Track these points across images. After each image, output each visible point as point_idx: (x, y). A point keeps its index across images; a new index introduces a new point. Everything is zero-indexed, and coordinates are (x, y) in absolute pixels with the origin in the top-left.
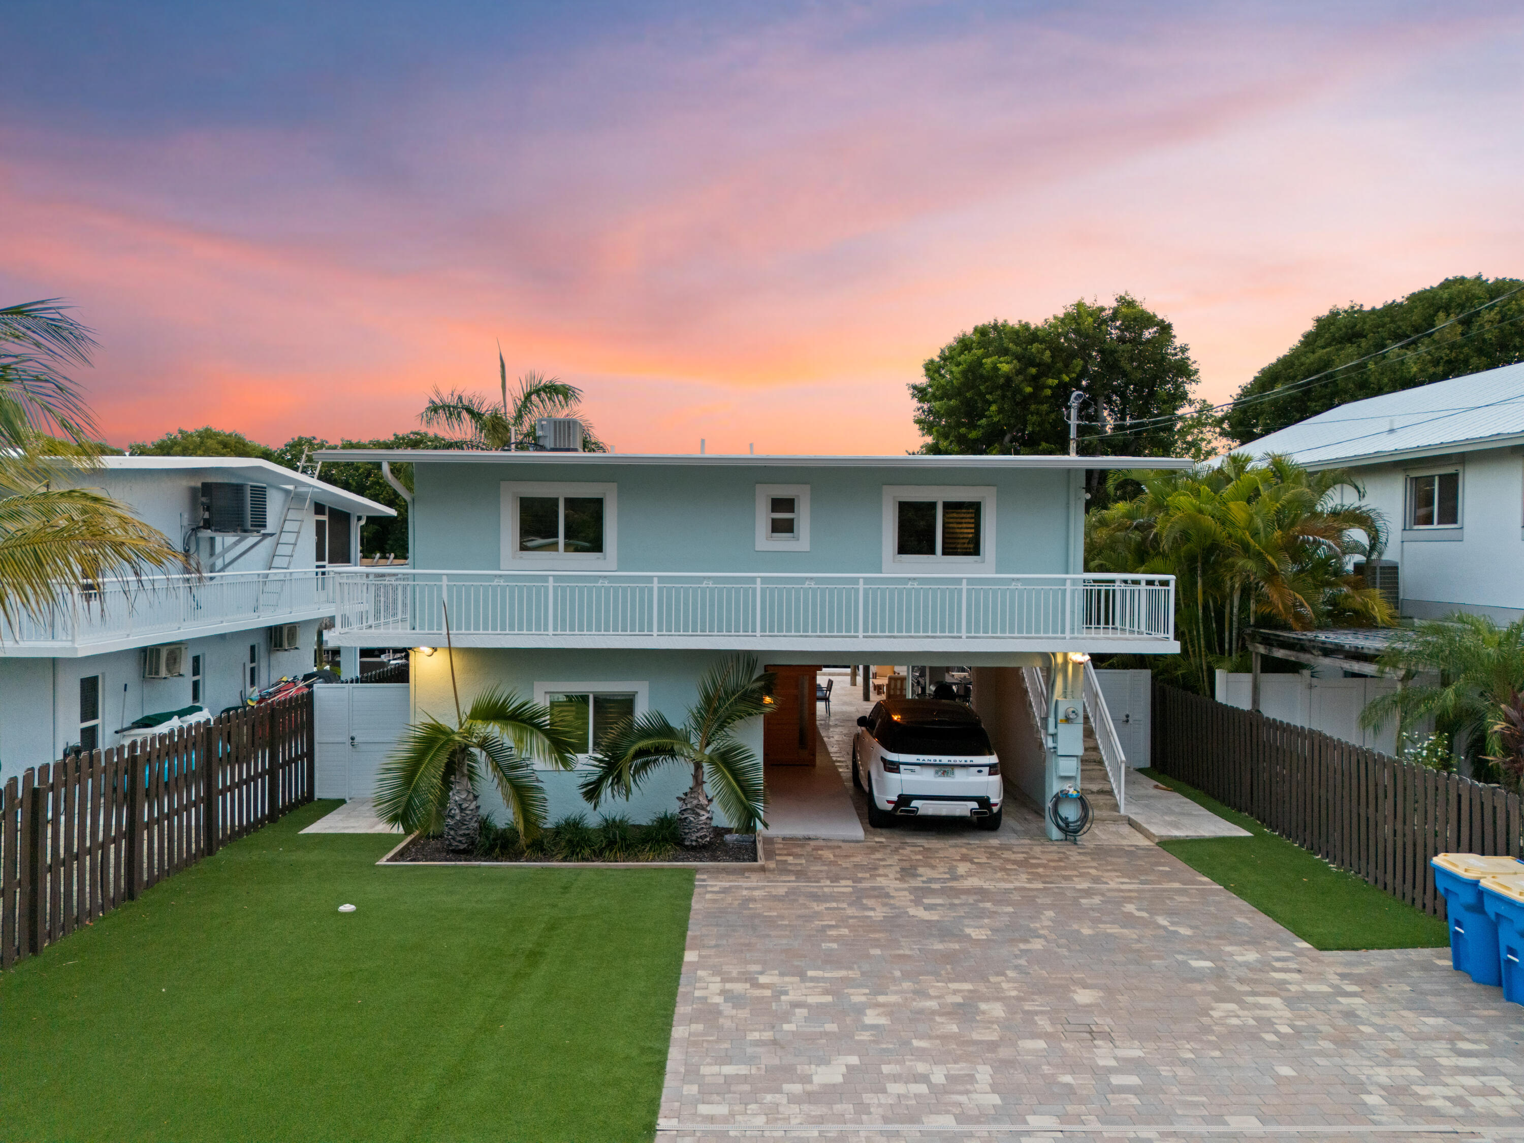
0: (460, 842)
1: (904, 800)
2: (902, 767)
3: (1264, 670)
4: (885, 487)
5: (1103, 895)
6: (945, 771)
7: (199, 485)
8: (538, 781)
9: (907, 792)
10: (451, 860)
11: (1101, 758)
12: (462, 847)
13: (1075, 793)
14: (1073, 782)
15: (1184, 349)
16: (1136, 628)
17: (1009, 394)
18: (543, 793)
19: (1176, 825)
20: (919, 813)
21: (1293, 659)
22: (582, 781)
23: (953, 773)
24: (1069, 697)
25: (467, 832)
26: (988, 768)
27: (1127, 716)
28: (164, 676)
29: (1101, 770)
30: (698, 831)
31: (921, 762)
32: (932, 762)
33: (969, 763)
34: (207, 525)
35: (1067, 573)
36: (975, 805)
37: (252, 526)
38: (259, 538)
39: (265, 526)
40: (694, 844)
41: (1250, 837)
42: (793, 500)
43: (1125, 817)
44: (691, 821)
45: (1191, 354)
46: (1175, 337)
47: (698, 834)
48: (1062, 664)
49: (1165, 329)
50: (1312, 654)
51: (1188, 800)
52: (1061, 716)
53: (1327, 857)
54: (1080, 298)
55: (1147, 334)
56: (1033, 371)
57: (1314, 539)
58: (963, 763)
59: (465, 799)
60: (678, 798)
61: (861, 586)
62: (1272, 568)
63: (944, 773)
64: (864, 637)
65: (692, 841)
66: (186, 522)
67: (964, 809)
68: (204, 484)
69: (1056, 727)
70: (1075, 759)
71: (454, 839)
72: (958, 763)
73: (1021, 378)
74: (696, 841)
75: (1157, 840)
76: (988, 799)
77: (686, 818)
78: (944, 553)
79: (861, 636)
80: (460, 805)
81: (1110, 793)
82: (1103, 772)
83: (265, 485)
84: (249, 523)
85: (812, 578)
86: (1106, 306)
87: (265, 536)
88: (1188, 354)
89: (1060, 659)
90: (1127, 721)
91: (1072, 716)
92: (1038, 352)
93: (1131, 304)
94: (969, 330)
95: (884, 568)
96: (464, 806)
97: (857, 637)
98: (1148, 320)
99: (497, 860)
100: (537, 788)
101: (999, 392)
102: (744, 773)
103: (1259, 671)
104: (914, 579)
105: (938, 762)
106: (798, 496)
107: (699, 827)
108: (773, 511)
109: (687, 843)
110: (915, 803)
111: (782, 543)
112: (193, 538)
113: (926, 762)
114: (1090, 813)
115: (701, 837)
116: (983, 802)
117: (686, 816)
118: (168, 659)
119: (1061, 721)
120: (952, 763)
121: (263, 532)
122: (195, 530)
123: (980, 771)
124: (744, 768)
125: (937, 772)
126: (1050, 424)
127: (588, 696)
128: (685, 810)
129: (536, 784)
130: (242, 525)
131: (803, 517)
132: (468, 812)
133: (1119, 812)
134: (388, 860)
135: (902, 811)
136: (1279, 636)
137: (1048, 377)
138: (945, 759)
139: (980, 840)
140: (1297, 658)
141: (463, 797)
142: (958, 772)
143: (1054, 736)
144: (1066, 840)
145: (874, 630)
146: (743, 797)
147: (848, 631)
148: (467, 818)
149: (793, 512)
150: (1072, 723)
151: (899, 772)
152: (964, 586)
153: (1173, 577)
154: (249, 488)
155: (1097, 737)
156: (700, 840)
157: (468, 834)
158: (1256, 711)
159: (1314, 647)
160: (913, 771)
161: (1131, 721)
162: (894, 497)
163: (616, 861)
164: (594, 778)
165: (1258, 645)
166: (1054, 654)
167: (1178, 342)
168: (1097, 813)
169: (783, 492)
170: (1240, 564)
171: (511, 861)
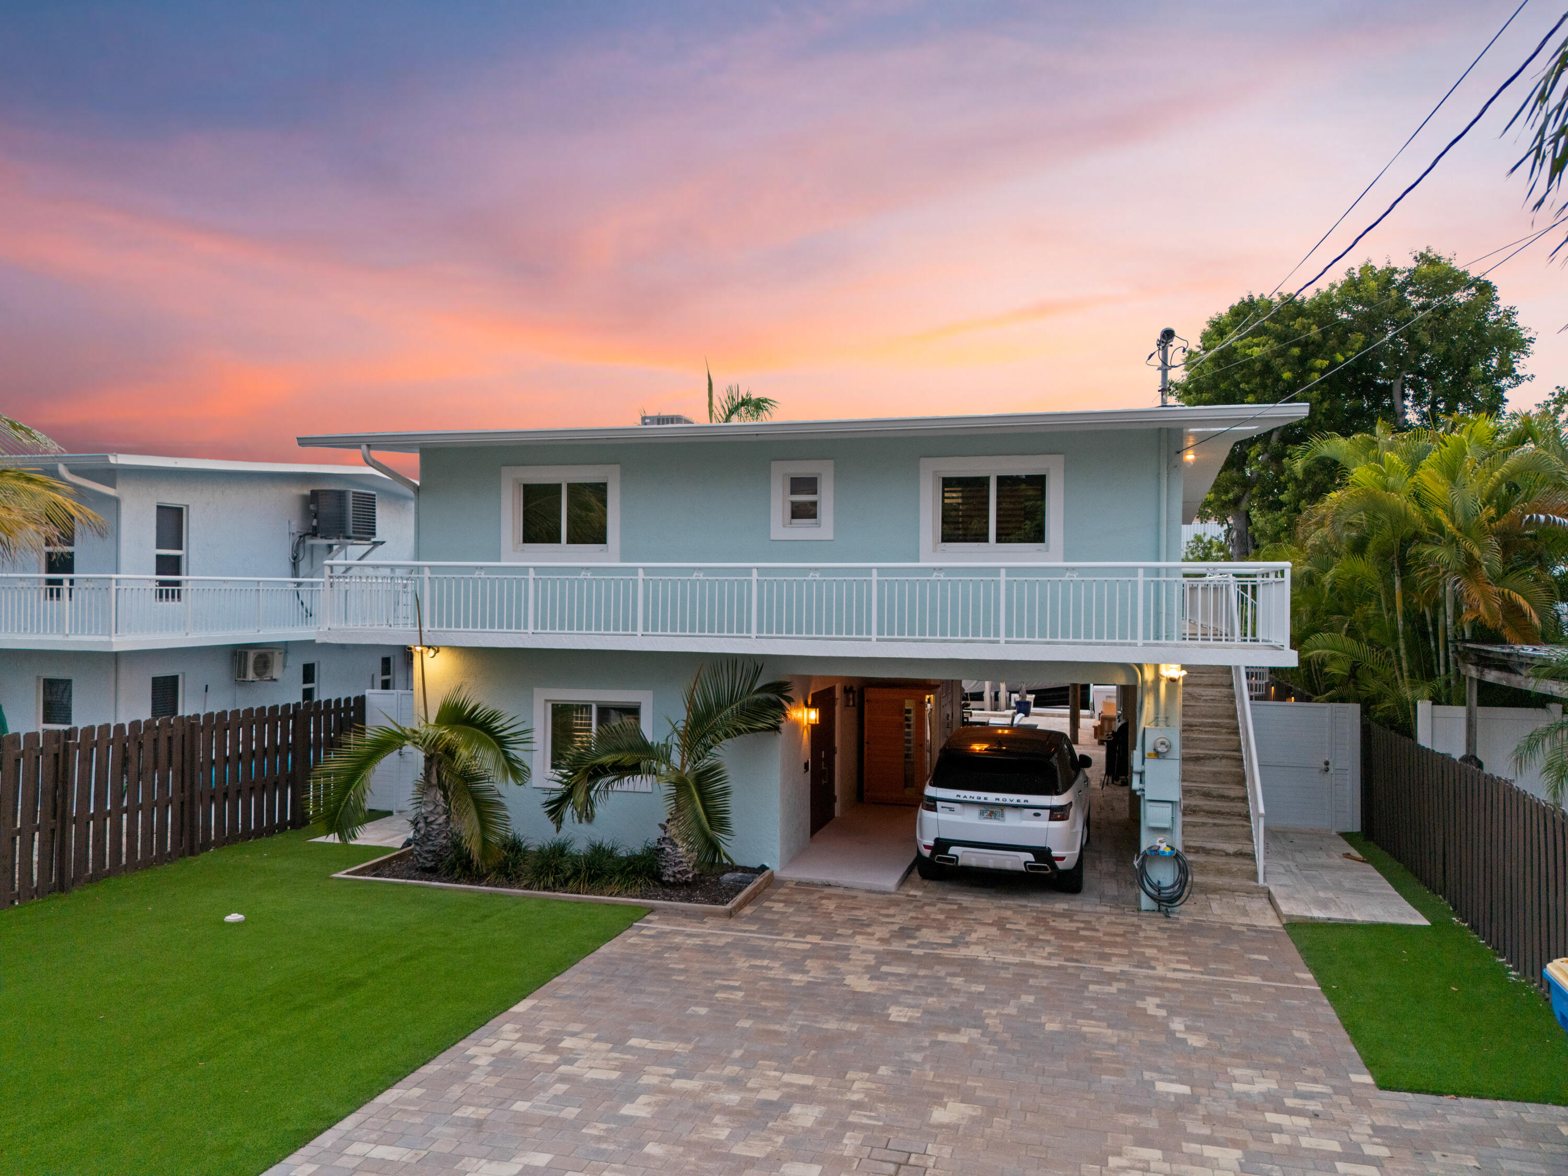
0: (425, 858)
1: (942, 845)
2: (939, 804)
3: (1482, 703)
4: (922, 459)
5: (1130, 981)
6: (992, 813)
7: (309, 493)
8: (500, 796)
9: (944, 836)
10: (414, 878)
11: (1248, 812)
12: (428, 865)
13: (1168, 850)
14: (1168, 836)
15: (1509, 314)
16: (1249, 637)
17: (1269, 382)
18: (505, 809)
19: (1324, 904)
20: (960, 863)
21: (1504, 683)
22: (545, 798)
23: (1003, 816)
24: (1162, 724)
25: (432, 848)
26: (1048, 811)
27: (1327, 763)
28: (250, 679)
29: (1243, 826)
30: (676, 864)
31: (961, 798)
32: (975, 800)
33: (1022, 803)
34: (314, 533)
35: (1158, 560)
36: (1029, 857)
37: (354, 532)
38: (371, 546)
39: (374, 534)
40: (671, 879)
41: (1425, 927)
42: (816, 479)
43: (1263, 888)
44: (668, 854)
45: (1520, 320)
46: (1497, 299)
47: (676, 869)
48: (1153, 682)
49: (1485, 288)
50: (1521, 674)
51: (1378, 875)
52: (1149, 749)
53: (1511, 962)
54: (1365, 260)
55: (1461, 297)
56: (1296, 351)
57: (1548, 518)
58: (1015, 802)
59: (431, 812)
60: (660, 825)
61: (875, 577)
62: (1470, 557)
63: (992, 815)
64: (878, 640)
65: (669, 876)
66: (294, 530)
67: (1017, 861)
68: (312, 492)
69: (1143, 763)
70: (1170, 805)
71: (420, 855)
72: (1008, 802)
73: (1280, 361)
74: (674, 876)
75: (1285, 921)
76: (1050, 850)
77: (663, 849)
78: (999, 540)
79: (874, 639)
80: (426, 818)
81: (1251, 857)
82: (1246, 829)
83: (373, 493)
84: (351, 530)
85: (816, 569)
86: (1400, 267)
87: (376, 544)
88: (1517, 319)
89: (1149, 675)
90: (1327, 770)
91: (1162, 749)
92: (1304, 328)
93: (1433, 262)
94: (1225, 310)
95: (921, 557)
96: (431, 819)
97: (870, 640)
98: (1459, 280)
99: (457, 881)
100: (499, 803)
101: (1258, 380)
102: (713, 798)
103: (1475, 702)
104: (941, 569)
105: (982, 800)
106: (820, 474)
107: (677, 860)
108: (793, 492)
109: (665, 879)
110: (953, 850)
111: (803, 530)
112: (302, 545)
113: (968, 799)
114: (1190, 878)
115: (679, 872)
116: (1042, 854)
117: (663, 846)
118: (256, 663)
119: (1149, 755)
120: (1001, 802)
121: (373, 540)
122: (302, 537)
123: (1037, 815)
124: (714, 791)
125: (982, 813)
126: (1324, 414)
127: (591, 706)
128: (664, 839)
129: (498, 799)
130: (344, 532)
131: (826, 499)
132: (435, 827)
133: (1257, 881)
134: (348, 873)
135: (939, 859)
136: (1489, 652)
137: (1317, 358)
138: (992, 797)
139: (1042, 902)
140: (1508, 681)
141: (429, 809)
142: (1010, 815)
143: (1141, 774)
144: (1159, 911)
145: (891, 632)
146: (707, 826)
147: (859, 632)
148: (434, 833)
149: (815, 493)
150: (1164, 758)
151: (936, 810)
152: (1003, 578)
153: (1288, 564)
154: (351, 495)
155: (1248, 784)
156: (678, 876)
157: (434, 851)
158: (1471, 758)
159: (1521, 664)
160: (951, 810)
161: (1331, 771)
162: (935, 472)
163: (579, 893)
164: (556, 796)
165: (1470, 666)
166: (1140, 666)
167: (1503, 304)
168: (1197, 879)
169: (803, 469)
170: (1426, 553)
171: (472, 883)
